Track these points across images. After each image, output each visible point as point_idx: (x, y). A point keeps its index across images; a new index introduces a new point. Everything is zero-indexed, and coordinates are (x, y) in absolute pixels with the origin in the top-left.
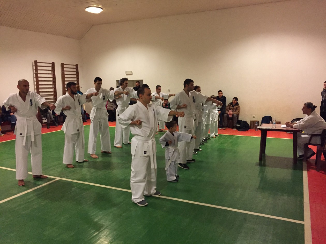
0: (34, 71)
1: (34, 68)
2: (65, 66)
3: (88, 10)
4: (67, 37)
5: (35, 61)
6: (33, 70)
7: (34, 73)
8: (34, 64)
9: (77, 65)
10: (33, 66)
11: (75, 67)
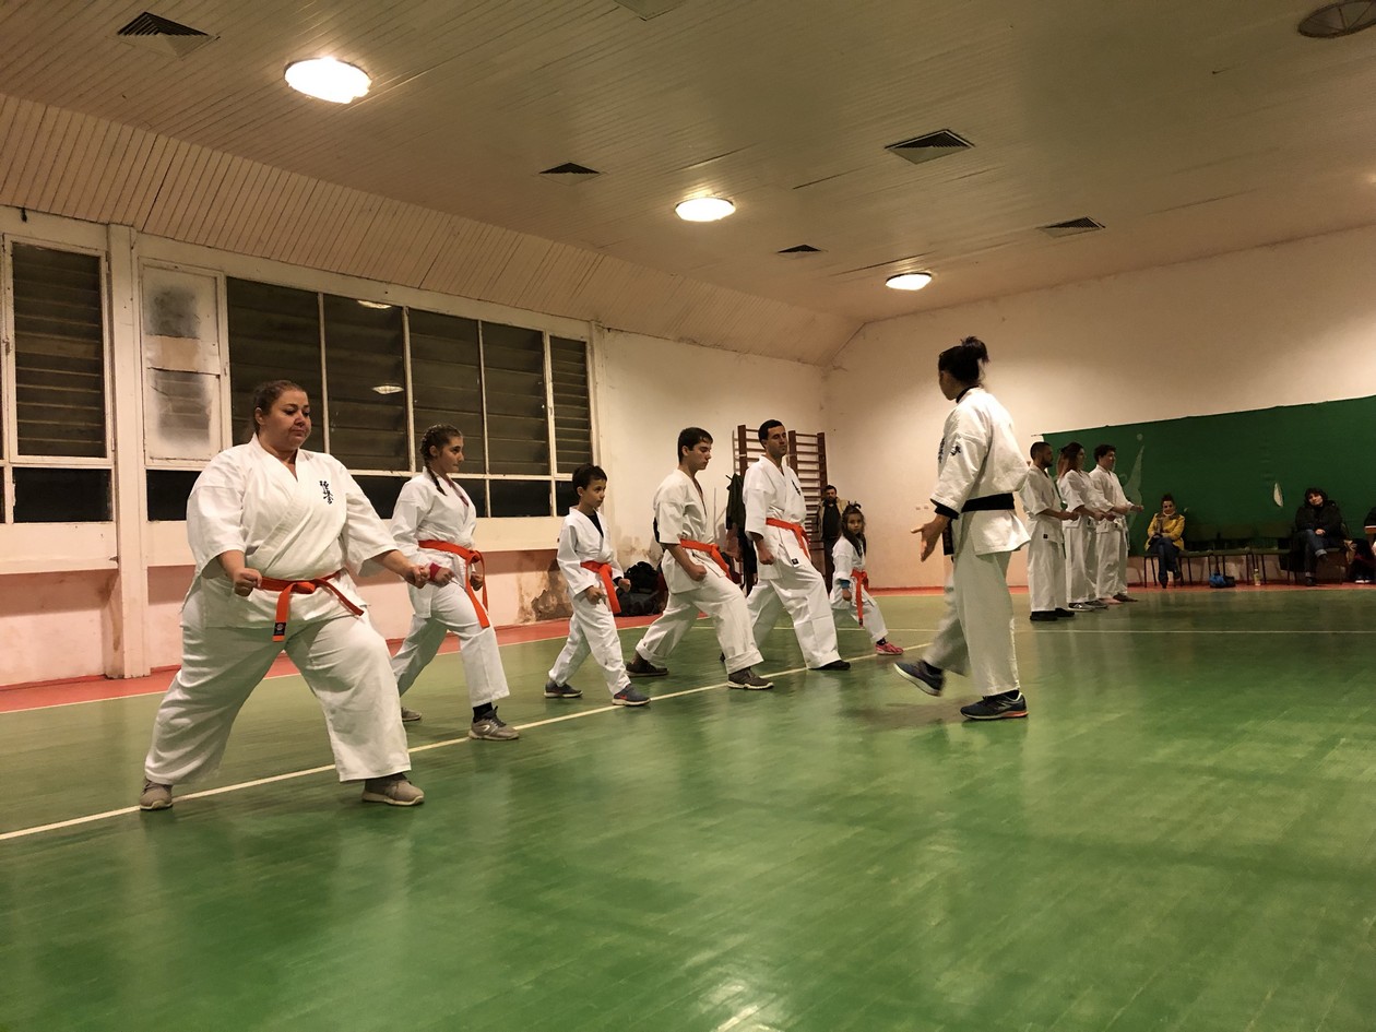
0: (737, 453)
1: (737, 447)
2: (799, 439)
3: (893, 284)
4: (799, 360)
5: (739, 428)
6: (734, 450)
7: (735, 460)
8: (736, 436)
9: (821, 437)
10: (734, 440)
11: (814, 441)
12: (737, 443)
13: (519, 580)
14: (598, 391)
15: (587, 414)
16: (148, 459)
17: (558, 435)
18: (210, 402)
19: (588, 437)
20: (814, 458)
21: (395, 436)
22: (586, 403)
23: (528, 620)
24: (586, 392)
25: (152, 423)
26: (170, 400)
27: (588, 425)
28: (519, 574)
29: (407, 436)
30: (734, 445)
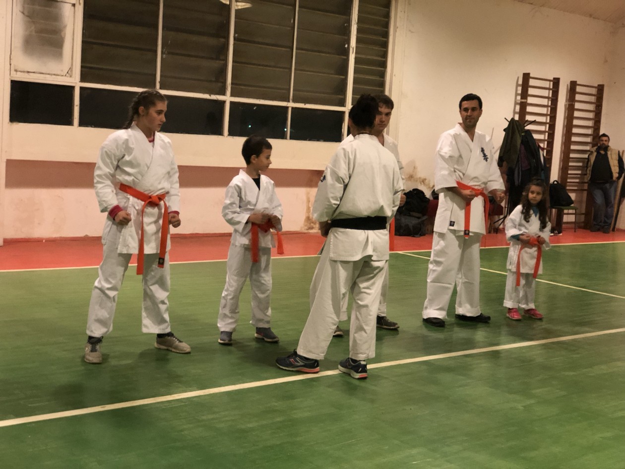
0: (519, 98)
1: (520, 92)
2: (578, 89)
4: (591, 16)
5: (524, 74)
6: (517, 94)
7: (516, 104)
8: (520, 82)
9: (600, 89)
10: (517, 85)
11: (594, 91)
12: (520, 89)
13: (308, 194)
14: (397, 34)
15: (385, 55)
16: (13, 72)
17: (356, 71)
18: (65, 27)
19: (382, 75)
20: (591, 107)
21: (216, 64)
22: (385, 45)
23: (312, 228)
24: (386, 35)
25: (18, 42)
26: (34, 22)
27: (384, 65)
28: (308, 189)
29: (226, 65)
30: (517, 90)
